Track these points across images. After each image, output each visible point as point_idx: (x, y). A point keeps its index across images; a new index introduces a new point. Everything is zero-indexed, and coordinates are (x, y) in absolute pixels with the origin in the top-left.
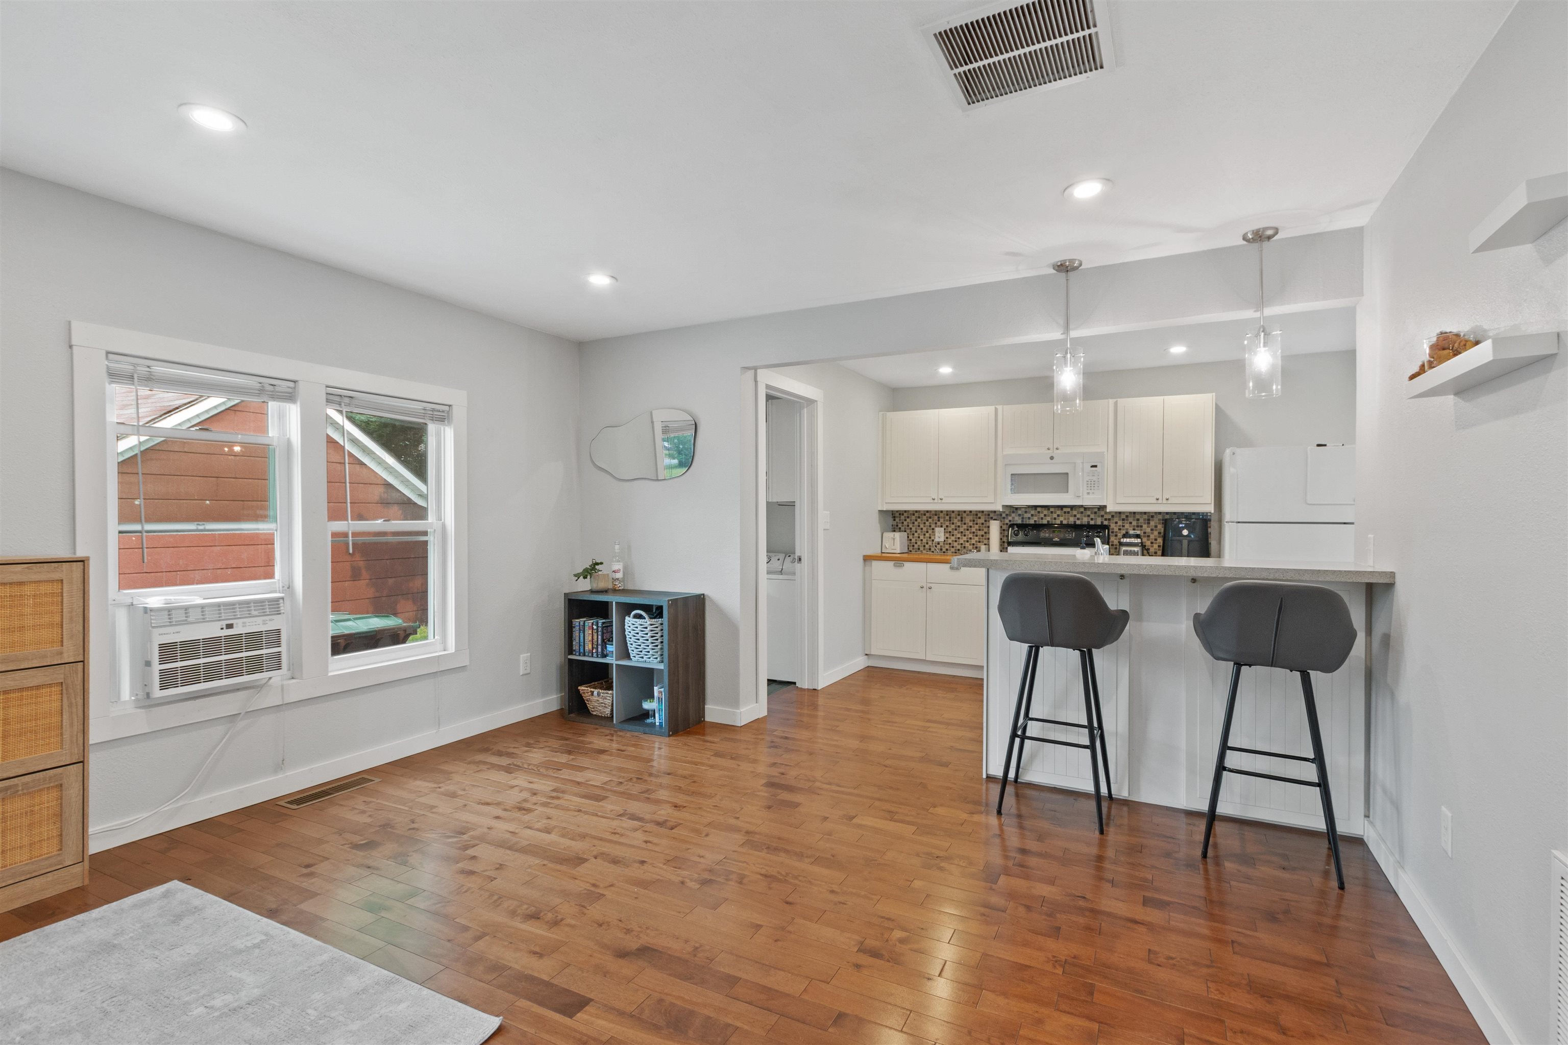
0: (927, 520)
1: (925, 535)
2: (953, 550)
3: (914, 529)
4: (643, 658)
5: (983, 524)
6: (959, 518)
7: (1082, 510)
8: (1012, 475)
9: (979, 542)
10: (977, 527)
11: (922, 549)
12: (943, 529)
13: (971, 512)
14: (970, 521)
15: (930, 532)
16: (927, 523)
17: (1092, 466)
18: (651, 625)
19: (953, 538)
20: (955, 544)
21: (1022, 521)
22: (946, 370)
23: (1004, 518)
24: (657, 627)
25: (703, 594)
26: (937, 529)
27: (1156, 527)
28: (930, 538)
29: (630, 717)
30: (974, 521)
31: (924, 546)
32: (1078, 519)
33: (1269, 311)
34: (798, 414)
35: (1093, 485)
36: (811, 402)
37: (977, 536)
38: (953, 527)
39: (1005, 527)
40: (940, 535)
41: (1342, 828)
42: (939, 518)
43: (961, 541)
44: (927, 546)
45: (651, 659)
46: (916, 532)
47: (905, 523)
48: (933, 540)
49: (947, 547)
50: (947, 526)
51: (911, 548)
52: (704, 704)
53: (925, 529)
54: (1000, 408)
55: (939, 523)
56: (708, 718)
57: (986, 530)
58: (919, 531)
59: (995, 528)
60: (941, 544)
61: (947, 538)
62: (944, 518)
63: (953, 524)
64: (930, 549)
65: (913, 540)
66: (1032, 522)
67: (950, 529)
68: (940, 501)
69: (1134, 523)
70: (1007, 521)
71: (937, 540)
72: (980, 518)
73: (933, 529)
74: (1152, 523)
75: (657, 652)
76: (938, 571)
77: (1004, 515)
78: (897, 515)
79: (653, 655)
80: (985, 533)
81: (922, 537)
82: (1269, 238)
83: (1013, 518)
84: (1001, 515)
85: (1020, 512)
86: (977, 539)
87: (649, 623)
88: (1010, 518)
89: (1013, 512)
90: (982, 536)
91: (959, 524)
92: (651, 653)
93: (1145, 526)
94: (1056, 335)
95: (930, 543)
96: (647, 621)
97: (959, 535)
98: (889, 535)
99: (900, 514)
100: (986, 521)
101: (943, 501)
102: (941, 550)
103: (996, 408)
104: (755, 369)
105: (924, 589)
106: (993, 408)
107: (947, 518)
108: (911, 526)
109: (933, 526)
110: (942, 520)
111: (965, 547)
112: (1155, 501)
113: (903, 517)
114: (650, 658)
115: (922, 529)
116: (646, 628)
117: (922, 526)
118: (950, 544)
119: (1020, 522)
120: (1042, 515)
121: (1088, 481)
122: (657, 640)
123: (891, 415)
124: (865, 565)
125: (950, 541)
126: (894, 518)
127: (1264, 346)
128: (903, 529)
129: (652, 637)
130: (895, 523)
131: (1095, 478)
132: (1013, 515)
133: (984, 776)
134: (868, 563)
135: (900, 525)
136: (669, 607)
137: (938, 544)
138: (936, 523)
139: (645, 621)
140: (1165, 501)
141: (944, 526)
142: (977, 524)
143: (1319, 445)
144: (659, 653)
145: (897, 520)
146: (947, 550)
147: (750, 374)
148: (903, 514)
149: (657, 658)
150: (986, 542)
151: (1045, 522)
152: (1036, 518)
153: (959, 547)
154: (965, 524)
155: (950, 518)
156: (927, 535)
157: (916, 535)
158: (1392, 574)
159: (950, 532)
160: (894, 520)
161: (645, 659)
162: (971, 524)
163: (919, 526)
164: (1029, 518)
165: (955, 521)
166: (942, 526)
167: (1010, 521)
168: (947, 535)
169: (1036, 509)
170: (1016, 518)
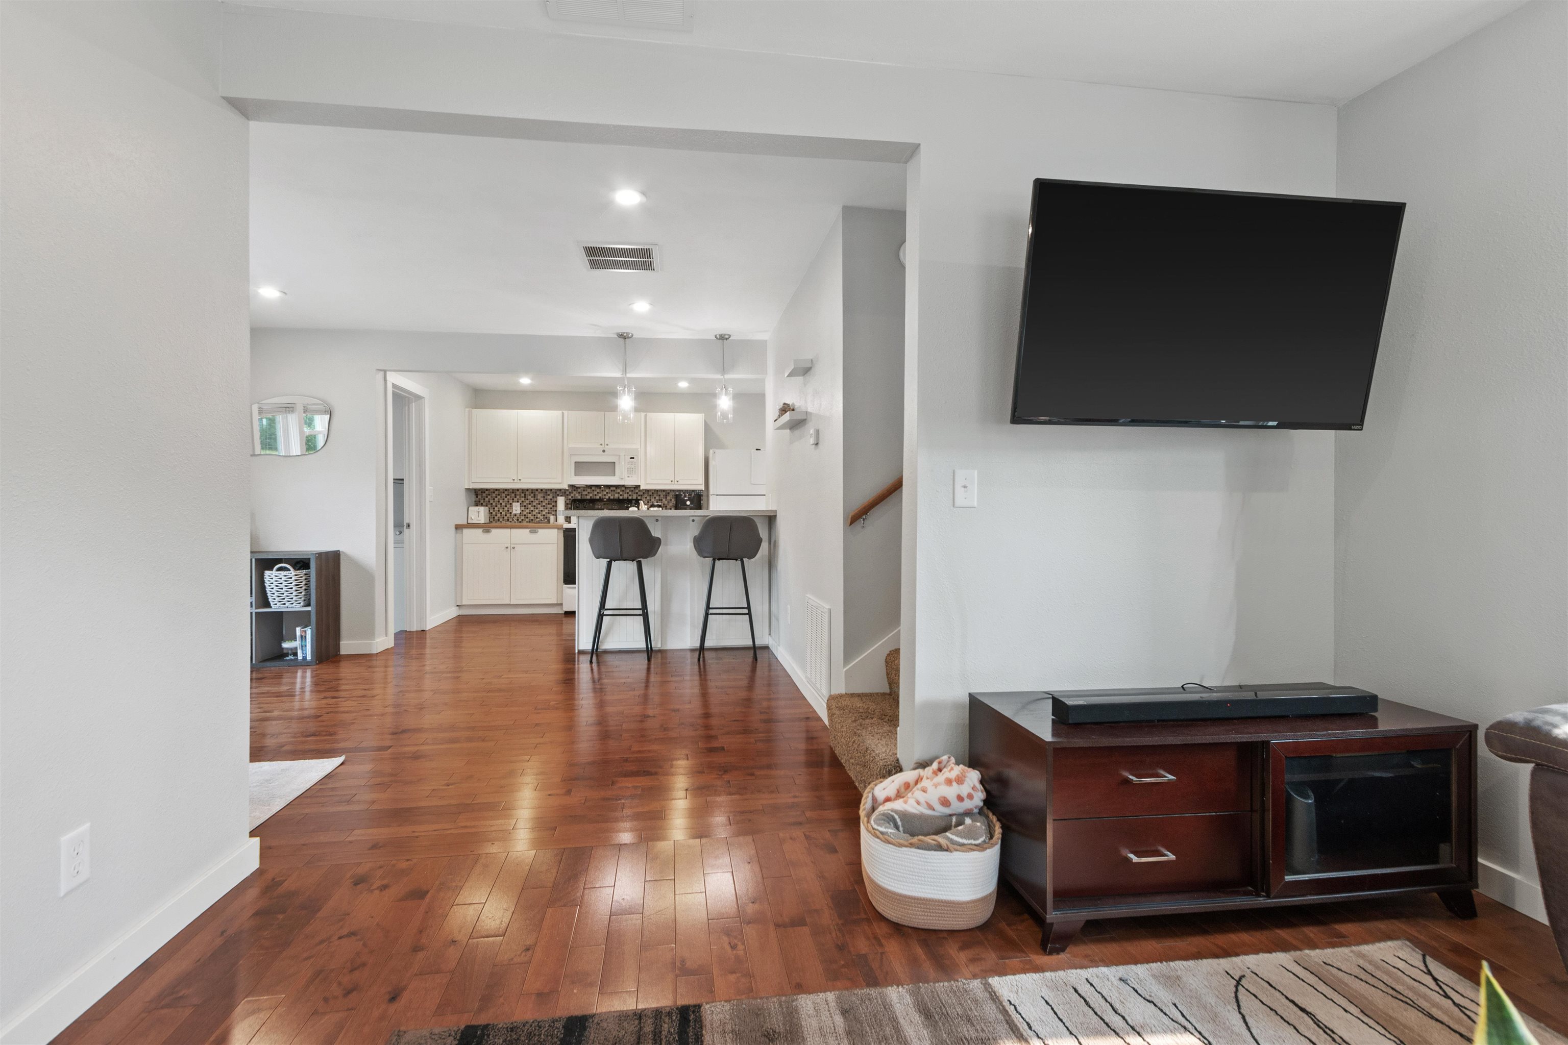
0: (506, 497)
1: (503, 509)
2: (527, 520)
3: (494, 504)
4: (285, 604)
5: (551, 499)
6: (532, 495)
7: (624, 489)
8: (575, 462)
9: (549, 513)
10: (547, 502)
11: (501, 520)
12: (519, 503)
13: (542, 490)
14: (541, 497)
15: (508, 506)
16: (506, 499)
17: (631, 458)
18: (296, 575)
19: (528, 511)
20: (529, 515)
21: (581, 497)
22: (525, 381)
23: (567, 495)
24: (301, 577)
25: (339, 551)
26: (514, 504)
27: (671, 500)
28: (508, 511)
29: (267, 658)
30: (544, 497)
31: (503, 518)
32: (621, 495)
33: (727, 376)
34: (407, 408)
35: (631, 471)
36: (418, 398)
37: (546, 508)
38: (527, 502)
39: (568, 502)
40: (516, 508)
41: (757, 643)
42: (515, 495)
43: (534, 513)
44: (506, 518)
45: (294, 604)
46: (496, 506)
47: (487, 499)
48: (511, 513)
49: (523, 518)
50: (523, 502)
51: (492, 520)
52: (339, 641)
53: (503, 504)
54: (566, 412)
55: (515, 499)
56: (343, 651)
57: (553, 504)
58: (499, 506)
59: (561, 502)
60: (518, 516)
61: (522, 511)
62: (520, 495)
63: (527, 499)
64: (508, 520)
65: (494, 513)
66: (588, 497)
67: (525, 504)
68: (519, 481)
69: (657, 498)
70: (570, 497)
71: (514, 512)
72: (549, 495)
73: (511, 504)
74: (668, 498)
75: (301, 598)
76: (521, 535)
77: (568, 493)
78: (480, 492)
79: (296, 601)
80: (553, 506)
81: (501, 511)
82: (727, 339)
83: (575, 495)
84: (565, 493)
85: (579, 490)
86: (547, 511)
87: (293, 574)
88: (572, 495)
89: (575, 490)
90: (551, 508)
91: (532, 499)
92: (294, 599)
93: (664, 500)
95: (508, 515)
96: (292, 572)
97: (532, 509)
98: (474, 510)
99: (482, 492)
100: (553, 497)
101: (521, 481)
102: (518, 520)
103: (563, 413)
104: (385, 372)
105: (509, 549)
106: (561, 412)
107: (523, 495)
108: (491, 502)
109: (511, 501)
110: (518, 497)
111: (537, 518)
112: (671, 483)
113: (484, 495)
114: (292, 604)
115: (501, 504)
116: (291, 578)
117: (501, 501)
118: (525, 515)
119: (579, 497)
120: (596, 493)
121: (628, 469)
122: (301, 587)
123: (476, 412)
124: (456, 533)
125: (525, 513)
126: (477, 495)
127: (725, 395)
128: (484, 504)
129: (296, 585)
130: (478, 499)
131: (633, 466)
132: (575, 492)
133: (577, 651)
134: (459, 531)
135: (482, 501)
136: (317, 558)
137: (515, 515)
138: (513, 499)
139: (290, 572)
140: (676, 483)
141: (520, 501)
142: (546, 499)
143: (757, 450)
144: (303, 599)
145: (479, 497)
146: (522, 520)
147: (381, 374)
148: (484, 492)
149: (300, 603)
150: (554, 513)
151: (598, 497)
152: (591, 495)
153: (532, 518)
154: (537, 499)
155: (525, 495)
156: (506, 509)
157: (496, 509)
158: (776, 511)
159: (525, 506)
160: (477, 497)
161: (287, 605)
162: (542, 499)
163: (499, 502)
164: (586, 495)
165: (529, 497)
166: (518, 502)
167: (572, 497)
168: (523, 508)
169: (591, 488)
170: (577, 495)
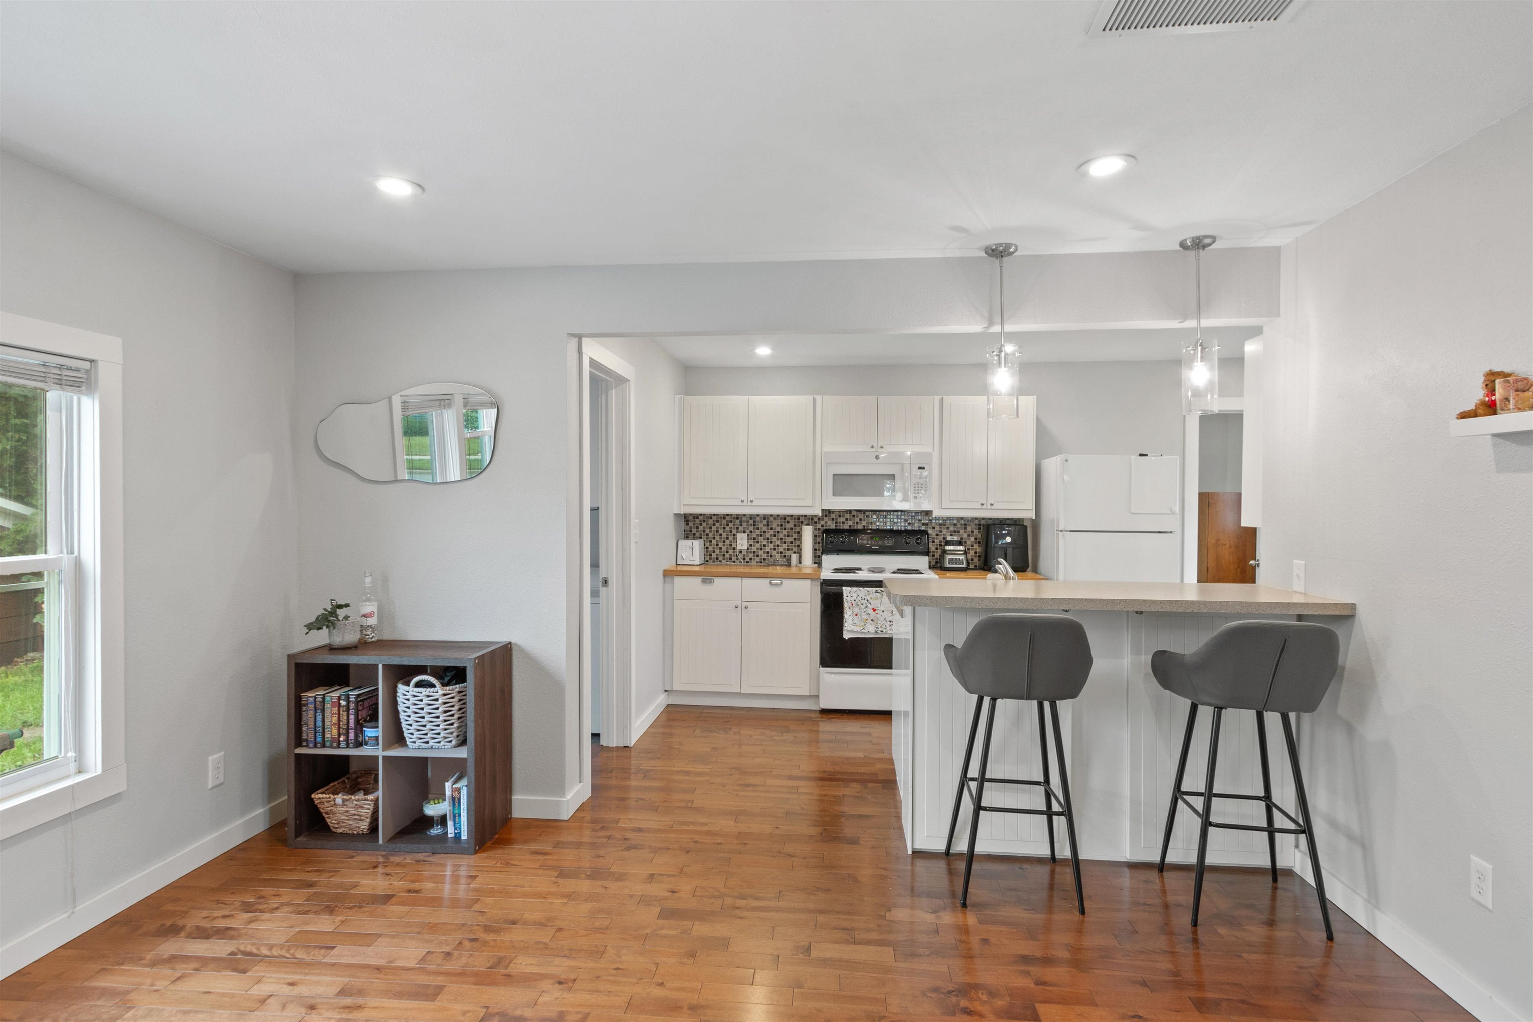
0: (727, 525)
1: (724, 542)
2: (758, 559)
3: (711, 535)
4: (427, 742)
5: (792, 529)
6: (765, 522)
7: (914, 514)
8: (834, 475)
9: (788, 550)
10: (785, 532)
11: (720, 558)
12: (746, 535)
13: (778, 516)
14: (778, 525)
15: (731, 538)
16: (727, 528)
17: (920, 468)
18: (445, 695)
19: (758, 545)
20: (761, 553)
21: (836, 526)
22: (763, 351)
23: (816, 523)
24: (453, 698)
25: (510, 643)
26: (739, 535)
27: (972, 532)
28: (731, 545)
29: (399, 829)
30: (782, 525)
31: (724, 555)
32: (909, 524)
34: (604, 397)
35: (920, 487)
36: (621, 380)
37: (785, 543)
38: (758, 532)
39: (817, 533)
40: (742, 542)
42: (741, 522)
43: (767, 549)
44: (727, 555)
45: (442, 743)
46: (714, 538)
47: (701, 528)
48: (734, 549)
49: (751, 555)
50: (751, 532)
51: (708, 558)
52: (511, 794)
53: (724, 535)
54: (819, 398)
55: (741, 528)
56: (518, 812)
57: (795, 536)
58: (717, 538)
59: (808, 533)
60: (744, 553)
61: (751, 545)
62: (748, 522)
63: (758, 529)
64: (731, 559)
65: (711, 549)
66: (846, 527)
67: (754, 535)
68: (749, 504)
69: (952, 528)
70: (819, 526)
71: (739, 548)
72: (788, 522)
73: (734, 535)
74: (969, 529)
75: (452, 733)
76: (755, 588)
77: (816, 519)
78: (691, 518)
79: (445, 738)
80: (795, 539)
81: (721, 545)
82: (1204, 247)
83: (826, 522)
84: (812, 519)
85: (833, 516)
86: (785, 546)
87: (441, 692)
88: (823, 523)
89: (826, 516)
90: (792, 543)
91: (765, 529)
92: (442, 735)
93: (962, 531)
94: (976, 328)
95: (731, 552)
96: (439, 690)
97: (765, 542)
98: (685, 544)
99: (694, 518)
100: (795, 526)
101: (753, 504)
102: (744, 559)
103: (814, 399)
104: (580, 337)
105: (739, 609)
106: (811, 397)
107: (751, 522)
108: (707, 531)
109: (734, 531)
110: (744, 525)
111: (771, 556)
112: (980, 507)
113: (697, 521)
114: (439, 742)
115: (721, 535)
116: (437, 700)
117: (721, 531)
118: (754, 552)
119: (833, 527)
120: (857, 520)
121: (915, 484)
122: (452, 715)
123: (690, 399)
124: (664, 582)
125: (754, 549)
126: (687, 522)
127: (1202, 361)
128: (698, 535)
129: (445, 712)
130: (688, 528)
131: (922, 481)
132: (826, 519)
133: (910, 852)
134: (668, 579)
135: (694, 531)
136: (476, 667)
137: (741, 552)
138: (737, 528)
139: (435, 690)
140: (989, 507)
141: (748, 532)
142: (785, 529)
143: (1141, 455)
144: (455, 734)
145: (691, 524)
146: (751, 559)
147: (575, 341)
148: (698, 518)
149: (450, 741)
150: (795, 549)
151: (860, 527)
152: (850, 523)
153: (765, 556)
154: (771, 529)
155: (754, 522)
156: (727, 542)
157: (714, 542)
158: (1353, 606)
159: (754, 539)
160: (687, 524)
161: (431, 744)
162: (778, 529)
163: (717, 531)
164: (843, 523)
165: (761, 526)
166: (744, 532)
167: (822, 526)
168: (751, 542)
169: (851, 513)
170: (830, 523)
